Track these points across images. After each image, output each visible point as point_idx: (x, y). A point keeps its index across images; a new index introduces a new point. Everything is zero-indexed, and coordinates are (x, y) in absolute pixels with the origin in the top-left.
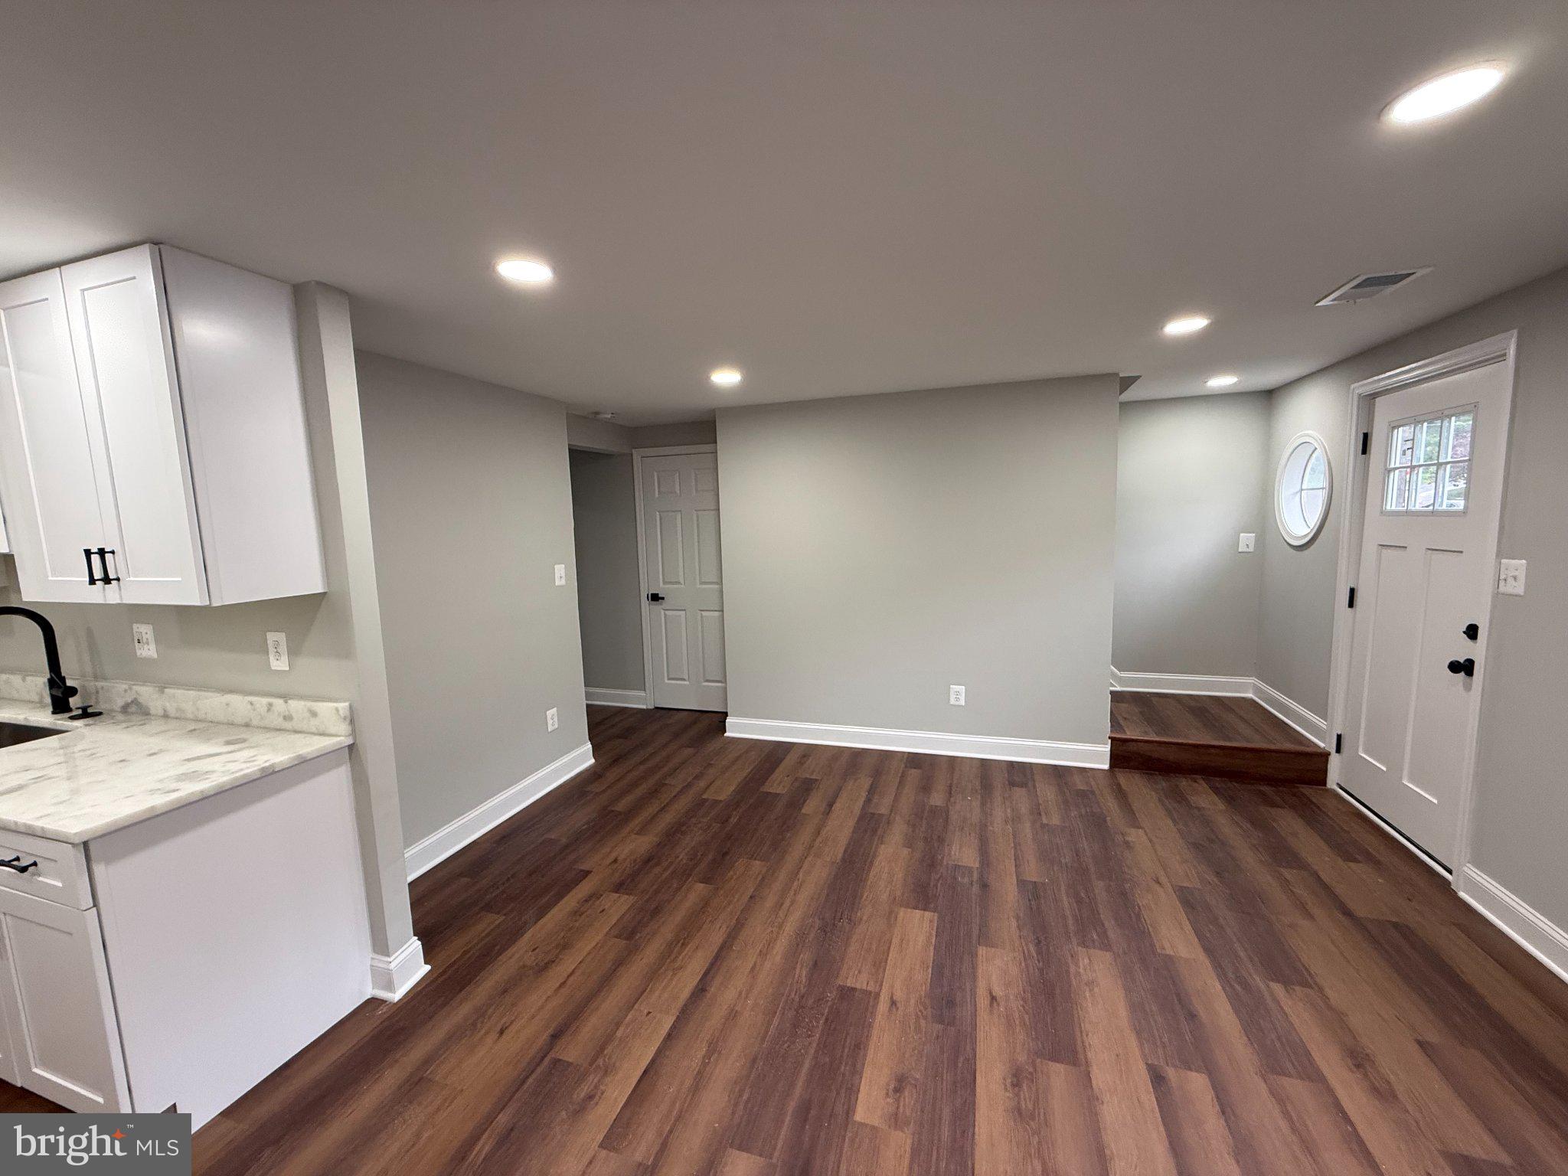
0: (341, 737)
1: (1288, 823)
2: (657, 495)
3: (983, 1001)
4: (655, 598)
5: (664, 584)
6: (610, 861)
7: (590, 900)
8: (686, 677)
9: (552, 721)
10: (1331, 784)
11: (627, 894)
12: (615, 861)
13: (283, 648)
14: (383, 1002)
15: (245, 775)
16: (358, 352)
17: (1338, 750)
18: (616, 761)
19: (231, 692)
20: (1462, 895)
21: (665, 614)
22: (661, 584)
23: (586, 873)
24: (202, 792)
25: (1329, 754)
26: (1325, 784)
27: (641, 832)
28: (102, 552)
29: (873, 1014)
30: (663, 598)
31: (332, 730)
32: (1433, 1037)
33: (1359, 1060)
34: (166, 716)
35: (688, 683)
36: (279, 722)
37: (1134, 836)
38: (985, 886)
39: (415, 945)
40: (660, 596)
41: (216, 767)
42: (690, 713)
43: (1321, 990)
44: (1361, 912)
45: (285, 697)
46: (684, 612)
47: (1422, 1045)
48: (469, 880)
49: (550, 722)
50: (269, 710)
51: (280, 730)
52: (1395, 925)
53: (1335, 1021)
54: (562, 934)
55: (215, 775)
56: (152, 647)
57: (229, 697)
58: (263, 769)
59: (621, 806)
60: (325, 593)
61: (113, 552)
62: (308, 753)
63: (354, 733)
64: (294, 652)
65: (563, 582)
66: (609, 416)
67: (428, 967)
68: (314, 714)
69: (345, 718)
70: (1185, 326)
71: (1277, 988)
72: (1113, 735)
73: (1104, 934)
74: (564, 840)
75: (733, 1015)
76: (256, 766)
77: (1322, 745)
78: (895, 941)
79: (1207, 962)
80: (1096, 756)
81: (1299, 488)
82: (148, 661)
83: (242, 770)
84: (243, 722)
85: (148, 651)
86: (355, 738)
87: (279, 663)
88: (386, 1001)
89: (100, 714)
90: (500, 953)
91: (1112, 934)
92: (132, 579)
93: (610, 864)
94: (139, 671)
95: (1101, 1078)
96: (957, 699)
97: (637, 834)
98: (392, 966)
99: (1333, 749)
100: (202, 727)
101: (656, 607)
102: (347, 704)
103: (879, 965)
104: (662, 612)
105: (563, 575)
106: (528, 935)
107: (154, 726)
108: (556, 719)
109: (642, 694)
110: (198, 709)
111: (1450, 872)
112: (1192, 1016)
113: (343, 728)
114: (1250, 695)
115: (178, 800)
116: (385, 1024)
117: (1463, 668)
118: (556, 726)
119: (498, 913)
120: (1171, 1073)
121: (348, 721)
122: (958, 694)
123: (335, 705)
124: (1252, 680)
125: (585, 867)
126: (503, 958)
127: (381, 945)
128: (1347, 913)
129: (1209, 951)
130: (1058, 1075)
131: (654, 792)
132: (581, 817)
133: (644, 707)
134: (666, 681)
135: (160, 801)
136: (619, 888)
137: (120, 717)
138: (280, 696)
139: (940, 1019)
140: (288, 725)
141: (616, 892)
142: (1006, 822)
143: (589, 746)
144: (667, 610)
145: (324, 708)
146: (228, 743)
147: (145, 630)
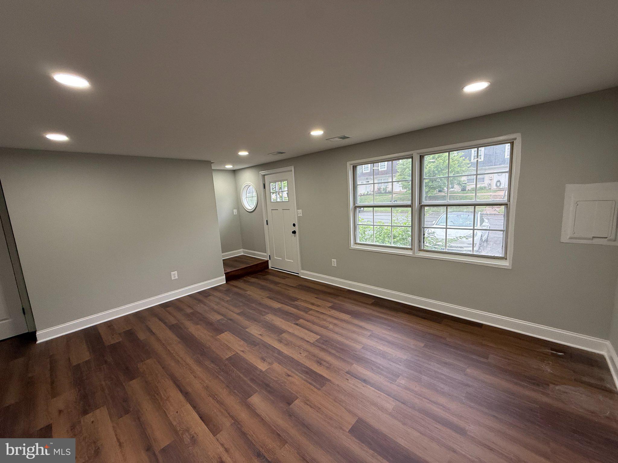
1: (270, 277)
3: (260, 337)
10: (270, 268)
17: (270, 259)
20: (302, 276)
25: (268, 261)
26: (268, 268)
29: (242, 357)
32: (316, 296)
33: (313, 304)
37: (248, 293)
38: (231, 320)
43: (301, 299)
44: (294, 286)
47: (316, 298)
52: (299, 285)
53: (305, 301)
70: (243, 153)
71: (296, 302)
72: (225, 272)
73: (265, 312)
75: (207, 388)
77: (266, 259)
78: (226, 343)
79: (284, 305)
80: (221, 280)
81: (246, 197)
91: (267, 311)
95: (290, 330)
96: (175, 277)
99: (269, 260)
103: (229, 348)
111: (298, 274)
112: (291, 313)
114: (242, 254)
117: (294, 232)
120: (297, 322)
122: (175, 275)
124: (242, 250)
128: (293, 287)
129: (282, 303)
130: (285, 335)
139: (256, 346)
142: (217, 305)
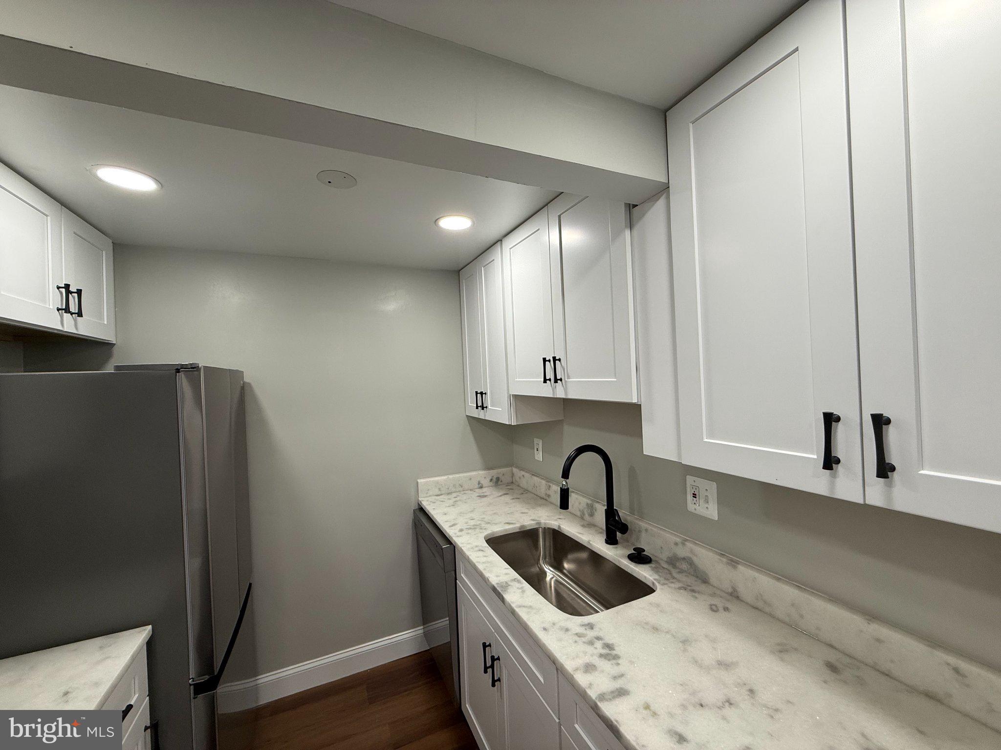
147: (704, 486)
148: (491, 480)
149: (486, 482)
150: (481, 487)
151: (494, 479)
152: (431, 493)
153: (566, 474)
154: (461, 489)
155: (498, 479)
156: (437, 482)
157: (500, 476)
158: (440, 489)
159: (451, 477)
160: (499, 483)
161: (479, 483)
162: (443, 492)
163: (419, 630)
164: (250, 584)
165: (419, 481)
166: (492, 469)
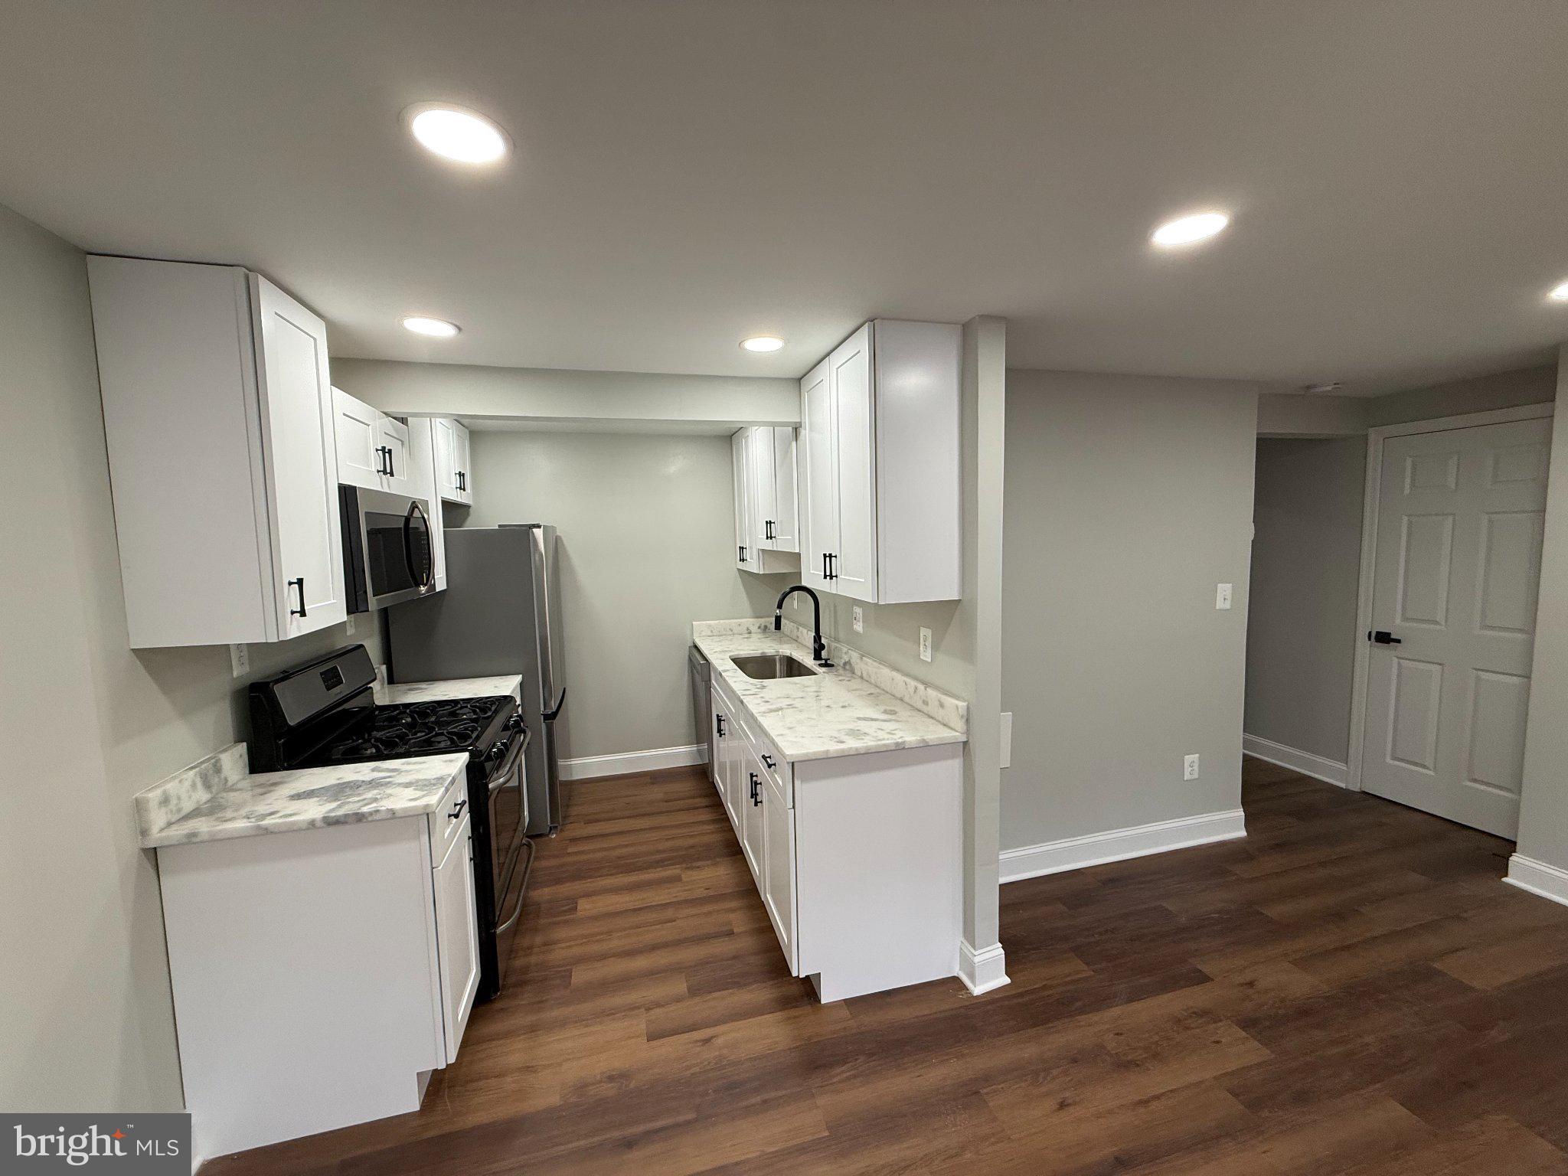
0: (957, 735)
2: (1407, 491)
4: (1383, 638)
5: (1405, 619)
6: (1242, 981)
7: (1202, 1016)
8: (1429, 762)
9: (1190, 769)
11: (1259, 1041)
12: (1251, 984)
13: (929, 643)
14: (964, 987)
15: (885, 745)
16: (1010, 372)
18: (1279, 847)
19: (898, 670)
21: (1399, 663)
22: (1398, 621)
23: (1203, 979)
24: (857, 749)
27: (1303, 962)
28: (830, 556)
30: (1398, 641)
31: (952, 725)
34: (862, 677)
35: (1431, 773)
36: (919, 704)
39: (998, 951)
40: (1392, 637)
41: (871, 731)
42: (1432, 819)
45: (926, 684)
46: (1439, 667)
48: (1066, 910)
49: (1187, 770)
50: (915, 692)
51: (920, 711)
54: (1156, 1038)
55: (868, 737)
56: (861, 624)
57: (895, 674)
58: (897, 744)
59: (1276, 911)
60: (960, 600)
61: (836, 557)
62: (931, 740)
63: (968, 732)
64: (936, 647)
65: (1228, 606)
66: (1329, 388)
67: (1007, 980)
68: (942, 705)
69: (962, 717)
74: (1183, 920)
76: (892, 739)
82: (857, 633)
83: (884, 739)
84: (899, 696)
85: (859, 627)
86: (968, 738)
87: (926, 655)
88: (968, 990)
89: (832, 666)
90: (1082, 1011)
92: (843, 577)
93: (1242, 985)
94: (854, 640)
97: (1295, 963)
98: (976, 960)
100: (878, 694)
101: (1382, 651)
102: (965, 704)
104: (1395, 660)
105: (1229, 597)
106: (1116, 1011)
107: (855, 684)
108: (1196, 767)
109: (1341, 766)
110: (878, 678)
113: (960, 725)
115: (843, 750)
116: (962, 1010)
118: (1196, 776)
119: (1087, 964)
121: (964, 720)
123: (956, 702)
125: (1207, 969)
126: (1083, 1019)
127: (969, 933)
131: (1338, 916)
132: (1214, 900)
133: (1343, 785)
134: (1388, 760)
135: (833, 747)
136: (1248, 1024)
137: (841, 671)
138: (923, 683)
140: (925, 709)
141: (1243, 1028)
143: (1240, 813)
144: (1403, 659)
145: (950, 701)
146: (885, 712)
147: (858, 611)
148: (759, 628)
149: (754, 629)
150: (750, 633)
151: (762, 627)
152: (704, 634)
153: (780, 606)
154: (731, 633)
155: (766, 627)
156: (710, 626)
157: (767, 624)
158: (712, 631)
159: (721, 621)
160: (767, 630)
161: (748, 629)
162: (715, 634)
163: (694, 748)
164: (565, 689)
165: (694, 623)
166: (757, 617)
